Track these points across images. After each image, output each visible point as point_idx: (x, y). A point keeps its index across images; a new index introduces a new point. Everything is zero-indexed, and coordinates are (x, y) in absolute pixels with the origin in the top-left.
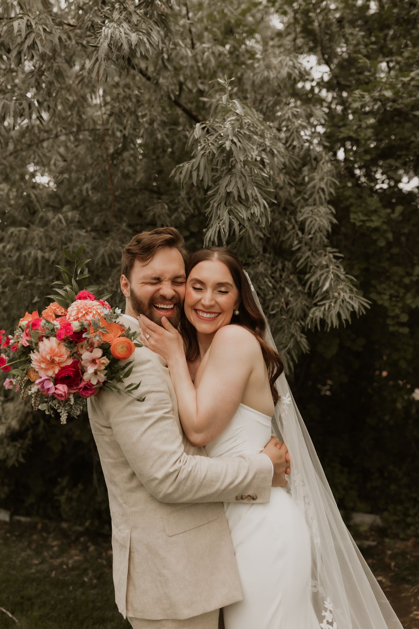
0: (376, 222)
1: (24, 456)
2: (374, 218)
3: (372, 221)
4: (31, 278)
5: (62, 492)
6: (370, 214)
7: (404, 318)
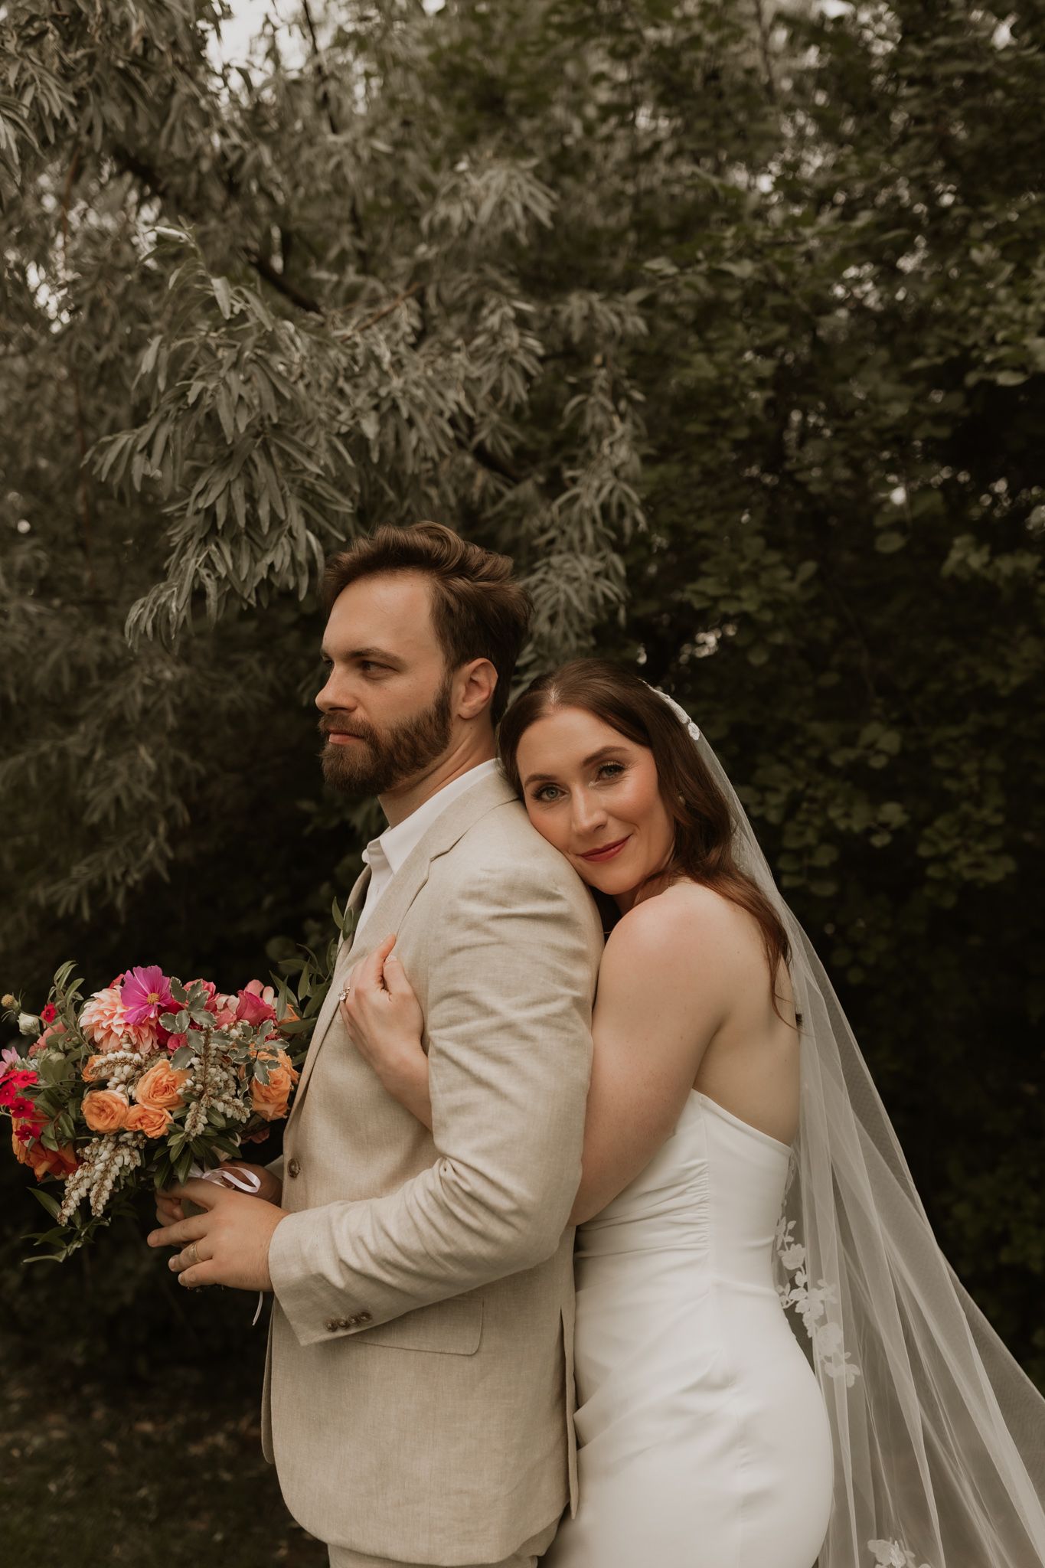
0: (747, 603)
2: (744, 593)
3: (739, 599)
6: (736, 582)
7: (825, 856)
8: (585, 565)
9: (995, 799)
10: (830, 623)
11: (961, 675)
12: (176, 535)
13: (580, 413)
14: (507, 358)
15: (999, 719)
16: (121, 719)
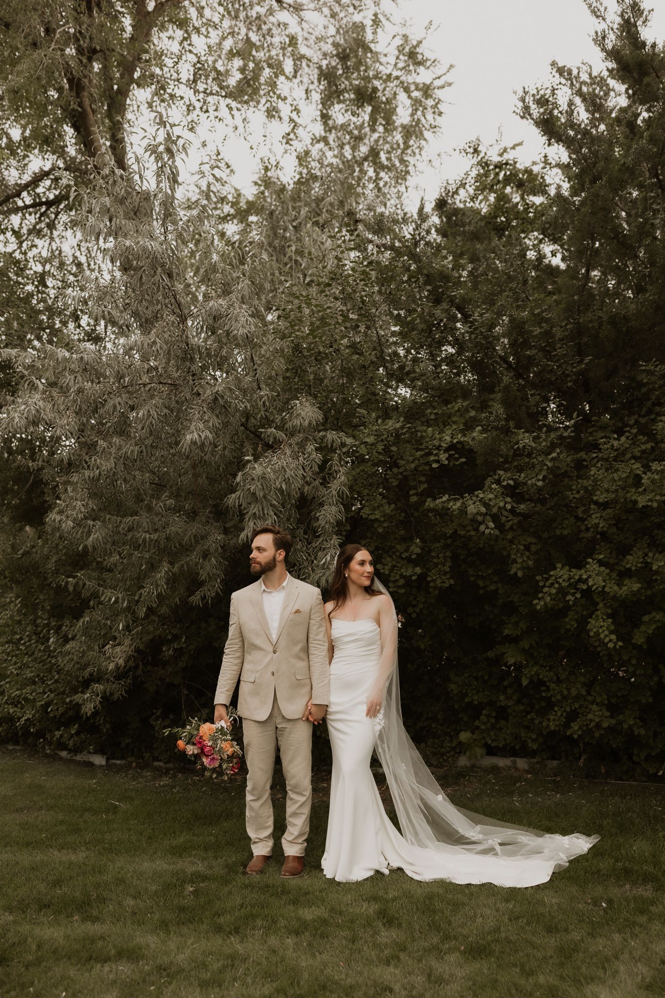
0: (377, 515)
1: (126, 691)
4: (141, 553)
5: (157, 719)
6: (374, 509)
7: (401, 582)
8: (334, 509)
9: (449, 564)
10: (403, 515)
11: (438, 529)
12: (247, 517)
13: (331, 465)
14: (313, 460)
15: (449, 541)
16: (208, 550)
